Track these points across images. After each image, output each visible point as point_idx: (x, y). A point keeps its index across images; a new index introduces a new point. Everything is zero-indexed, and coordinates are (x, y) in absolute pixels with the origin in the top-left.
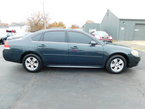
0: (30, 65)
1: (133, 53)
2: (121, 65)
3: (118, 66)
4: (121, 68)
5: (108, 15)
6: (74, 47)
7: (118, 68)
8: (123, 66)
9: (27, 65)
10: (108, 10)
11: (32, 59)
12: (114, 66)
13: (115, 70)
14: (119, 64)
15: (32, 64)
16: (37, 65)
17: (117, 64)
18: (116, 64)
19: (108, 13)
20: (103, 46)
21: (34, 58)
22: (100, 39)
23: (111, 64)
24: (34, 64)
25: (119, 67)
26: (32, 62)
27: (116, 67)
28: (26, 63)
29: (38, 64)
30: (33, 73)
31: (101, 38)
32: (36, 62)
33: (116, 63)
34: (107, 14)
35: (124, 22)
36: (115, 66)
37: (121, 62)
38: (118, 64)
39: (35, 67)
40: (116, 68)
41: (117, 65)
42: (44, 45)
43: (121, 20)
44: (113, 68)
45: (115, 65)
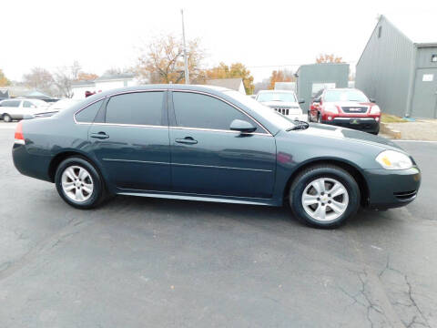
0: (73, 187)
1: (386, 160)
2: (339, 198)
3: (329, 202)
4: (340, 209)
5: (379, 36)
6: (187, 138)
7: (330, 211)
8: (345, 204)
9: (67, 188)
10: (381, 19)
11: (77, 171)
12: (316, 201)
13: (319, 216)
14: (333, 195)
15: (78, 185)
16: (89, 188)
17: (326, 196)
18: (321, 197)
19: (380, 29)
20: (277, 138)
21: (82, 170)
22: (336, 112)
23: (305, 195)
24: (82, 185)
25: (331, 205)
26: (78, 180)
27: (323, 204)
28: (64, 182)
29: (92, 185)
30: (81, 211)
31: (339, 111)
32: (87, 180)
33: (323, 194)
34: (377, 30)
35: (433, 56)
36: (320, 203)
37: (339, 189)
38: (329, 195)
39: (85, 193)
40: (322, 209)
41: (325, 201)
42: (104, 133)
43: (421, 47)
44: (313, 208)
45: (318, 199)
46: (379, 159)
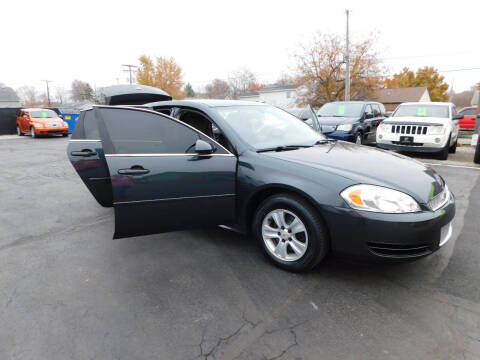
1: (354, 197)
3: (290, 239)
12: (276, 236)
14: (294, 232)
23: (266, 226)
25: (291, 244)
27: (284, 241)
33: (283, 228)
36: (280, 238)
38: (290, 231)
40: (282, 245)
45: (279, 234)
46: (345, 195)
